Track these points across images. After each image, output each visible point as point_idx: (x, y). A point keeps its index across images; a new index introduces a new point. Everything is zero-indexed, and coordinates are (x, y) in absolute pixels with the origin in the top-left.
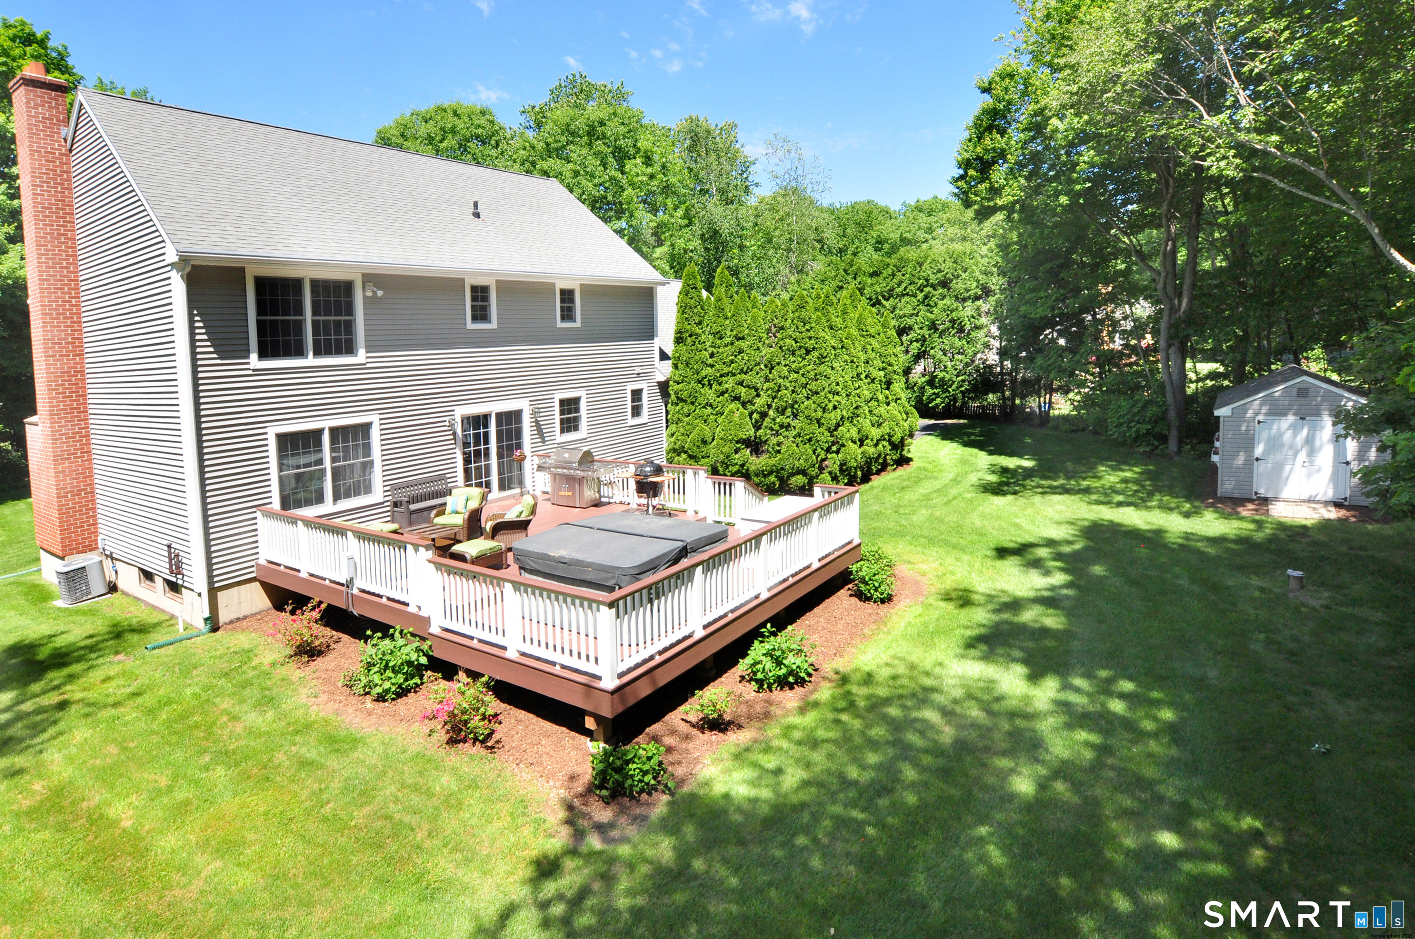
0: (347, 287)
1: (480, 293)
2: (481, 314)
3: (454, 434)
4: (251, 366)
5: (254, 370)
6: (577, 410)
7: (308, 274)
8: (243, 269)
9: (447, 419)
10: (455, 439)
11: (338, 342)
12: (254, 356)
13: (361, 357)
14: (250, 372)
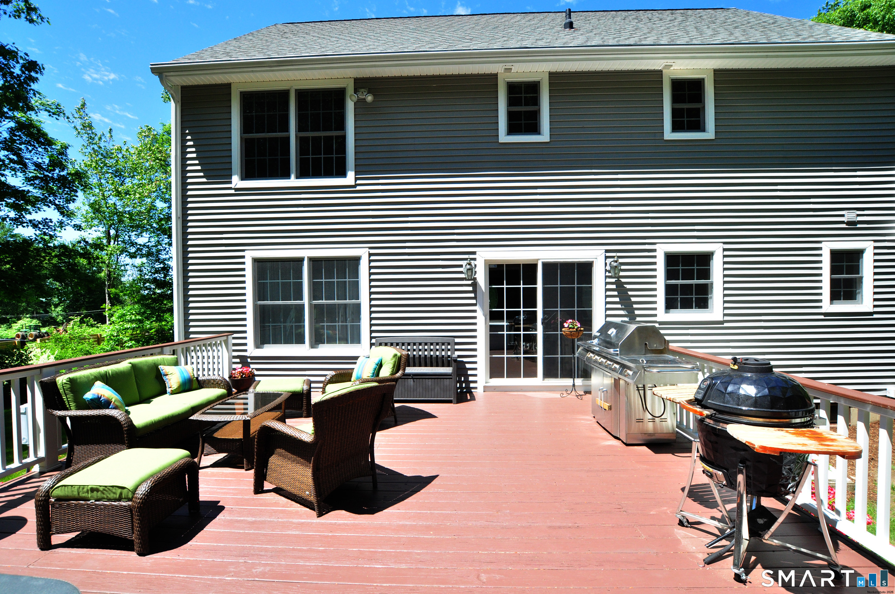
1: (524, 93)
3: (475, 285)
4: (232, 186)
5: (236, 190)
6: (706, 274)
7: (292, 85)
8: (230, 86)
9: (464, 263)
10: (474, 291)
11: (328, 161)
12: (236, 174)
13: (350, 179)
14: (233, 192)
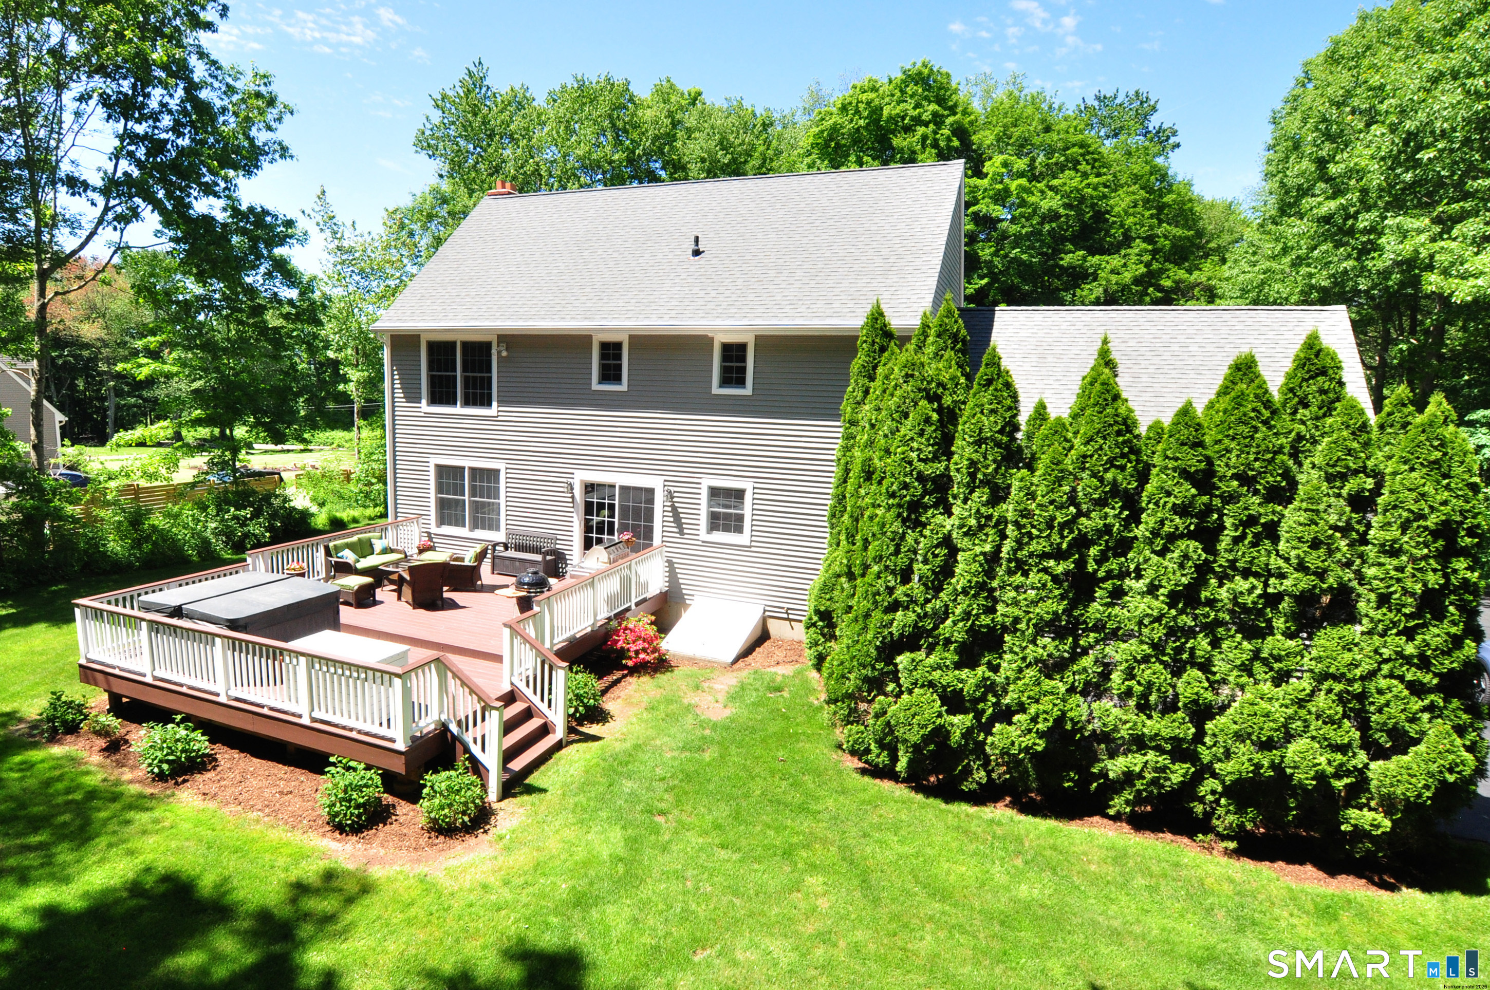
0: (487, 346)
1: (611, 350)
2: (610, 373)
3: (574, 497)
4: (422, 410)
5: (424, 413)
6: (740, 506)
7: (459, 338)
8: (419, 336)
9: (566, 480)
10: (573, 502)
11: (481, 395)
12: (424, 401)
13: (494, 411)
14: (422, 414)
